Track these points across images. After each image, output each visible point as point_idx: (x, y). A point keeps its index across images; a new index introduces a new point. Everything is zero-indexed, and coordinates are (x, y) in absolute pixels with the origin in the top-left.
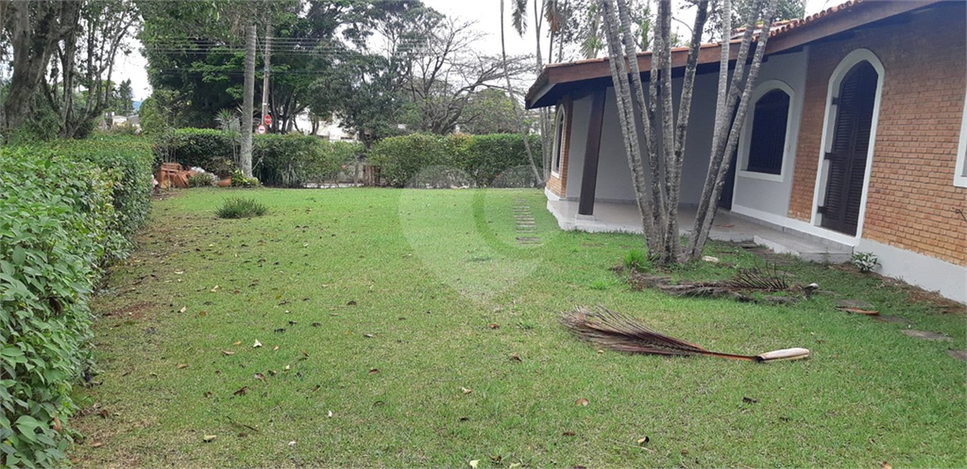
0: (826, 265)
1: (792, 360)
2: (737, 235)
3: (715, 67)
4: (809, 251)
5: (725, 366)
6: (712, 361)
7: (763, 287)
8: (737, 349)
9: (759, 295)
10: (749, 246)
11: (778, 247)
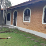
0: (14, 29)
1: (10, 38)
2: (6, 27)
3: (3, 11)
4: (12, 28)
5: (4, 40)
6: (3, 39)
7: (8, 31)
8: (5, 38)
9: (8, 32)
10: (7, 28)
11: (10, 27)
